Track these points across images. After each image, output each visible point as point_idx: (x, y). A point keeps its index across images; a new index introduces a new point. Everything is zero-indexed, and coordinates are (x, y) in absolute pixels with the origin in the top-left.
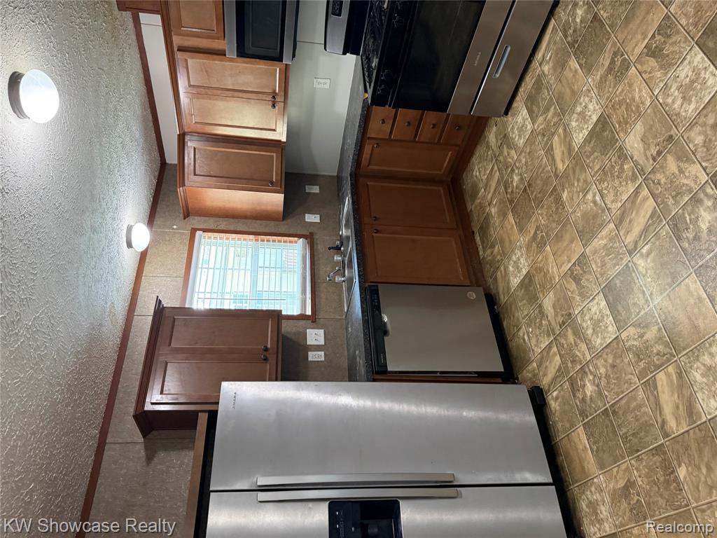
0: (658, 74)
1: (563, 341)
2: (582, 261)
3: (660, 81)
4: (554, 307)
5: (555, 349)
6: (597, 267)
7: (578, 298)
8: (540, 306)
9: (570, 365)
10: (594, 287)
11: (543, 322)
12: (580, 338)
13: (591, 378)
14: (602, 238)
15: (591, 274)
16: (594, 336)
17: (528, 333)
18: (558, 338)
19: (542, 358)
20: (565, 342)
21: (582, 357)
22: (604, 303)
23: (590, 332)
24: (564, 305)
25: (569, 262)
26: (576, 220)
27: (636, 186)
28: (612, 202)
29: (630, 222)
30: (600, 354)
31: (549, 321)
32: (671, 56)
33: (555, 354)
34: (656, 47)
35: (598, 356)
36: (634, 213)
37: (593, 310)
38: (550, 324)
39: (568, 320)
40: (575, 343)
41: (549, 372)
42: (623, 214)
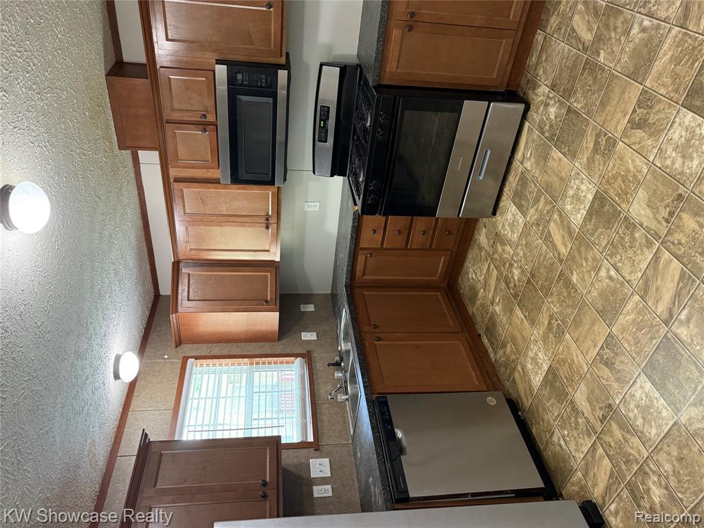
0: (649, 142)
1: (608, 439)
2: (610, 342)
3: (653, 147)
4: (589, 400)
5: (600, 451)
6: (630, 345)
7: (615, 385)
8: (572, 403)
9: (623, 467)
10: (632, 368)
11: (580, 421)
12: (628, 432)
13: (656, 479)
14: (628, 314)
15: (624, 354)
16: (646, 427)
17: (564, 437)
18: (602, 436)
19: (587, 465)
20: (611, 440)
21: (637, 455)
22: (648, 385)
23: (639, 422)
24: (600, 396)
25: (595, 346)
26: (593, 301)
27: (654, 251)
28: (631, 273)
29: (657, 289)
30: (659, 446)
31: (586, 418)
32: (657, 123)
33: (601, 458)
34: (640, 119)
35: (657, 450)
36: (659, 279)
37: (638, 395)
38: (588, 421)
39: (610, 412)
40: (624, 439)
41: (599, 480)
42: (646, 283)
